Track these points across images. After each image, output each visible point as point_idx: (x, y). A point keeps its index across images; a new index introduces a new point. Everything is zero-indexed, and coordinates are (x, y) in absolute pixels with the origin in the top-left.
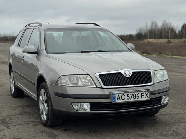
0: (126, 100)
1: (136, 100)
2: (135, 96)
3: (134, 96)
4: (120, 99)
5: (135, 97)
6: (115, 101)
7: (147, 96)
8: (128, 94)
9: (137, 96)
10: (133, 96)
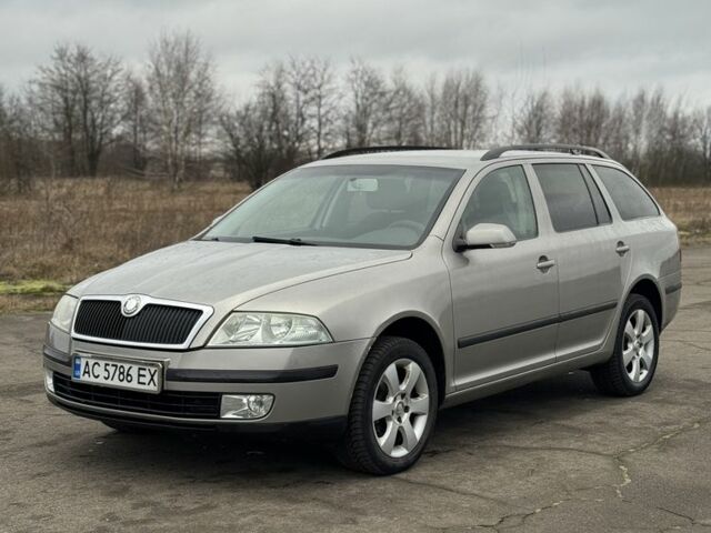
0: (101, 381)
1: (125, 384)
2: (123, 373)
3: (121, 373)
4: (88, 373)
5: (122, 377)
6: (78, 377)
7: (152, 379)
8: (107, 365)
9: (128, 375)
10: (118, 373)
